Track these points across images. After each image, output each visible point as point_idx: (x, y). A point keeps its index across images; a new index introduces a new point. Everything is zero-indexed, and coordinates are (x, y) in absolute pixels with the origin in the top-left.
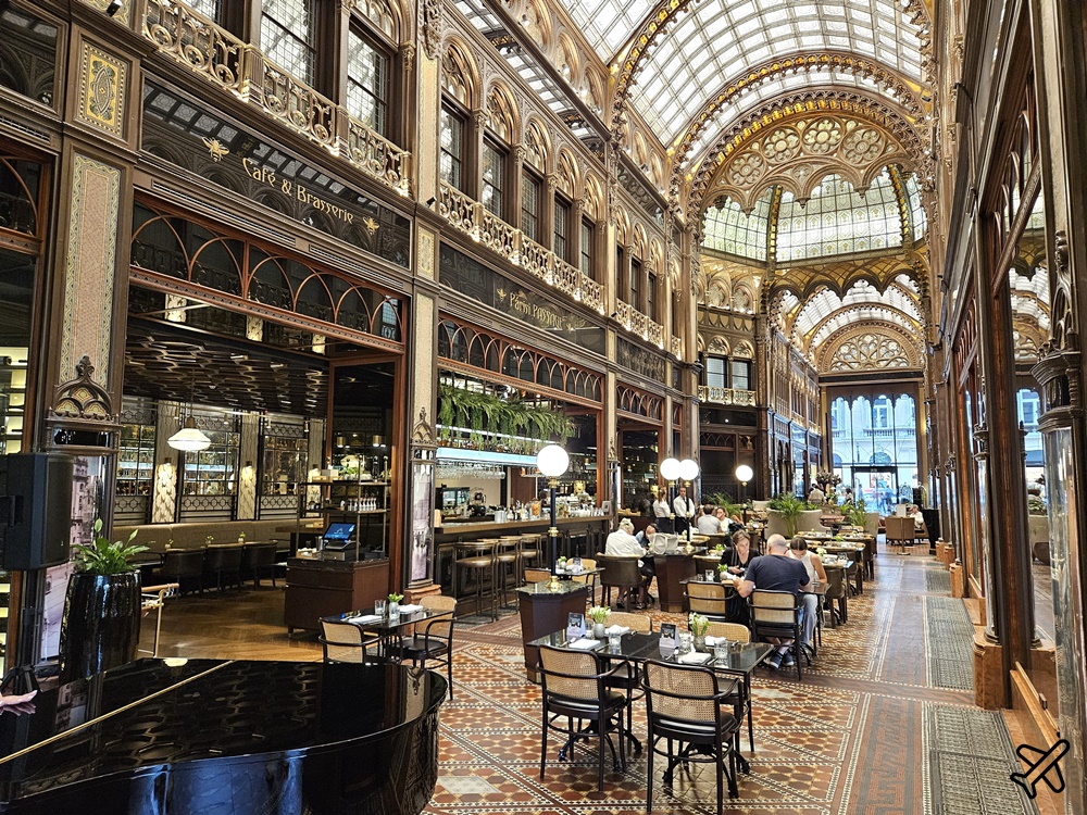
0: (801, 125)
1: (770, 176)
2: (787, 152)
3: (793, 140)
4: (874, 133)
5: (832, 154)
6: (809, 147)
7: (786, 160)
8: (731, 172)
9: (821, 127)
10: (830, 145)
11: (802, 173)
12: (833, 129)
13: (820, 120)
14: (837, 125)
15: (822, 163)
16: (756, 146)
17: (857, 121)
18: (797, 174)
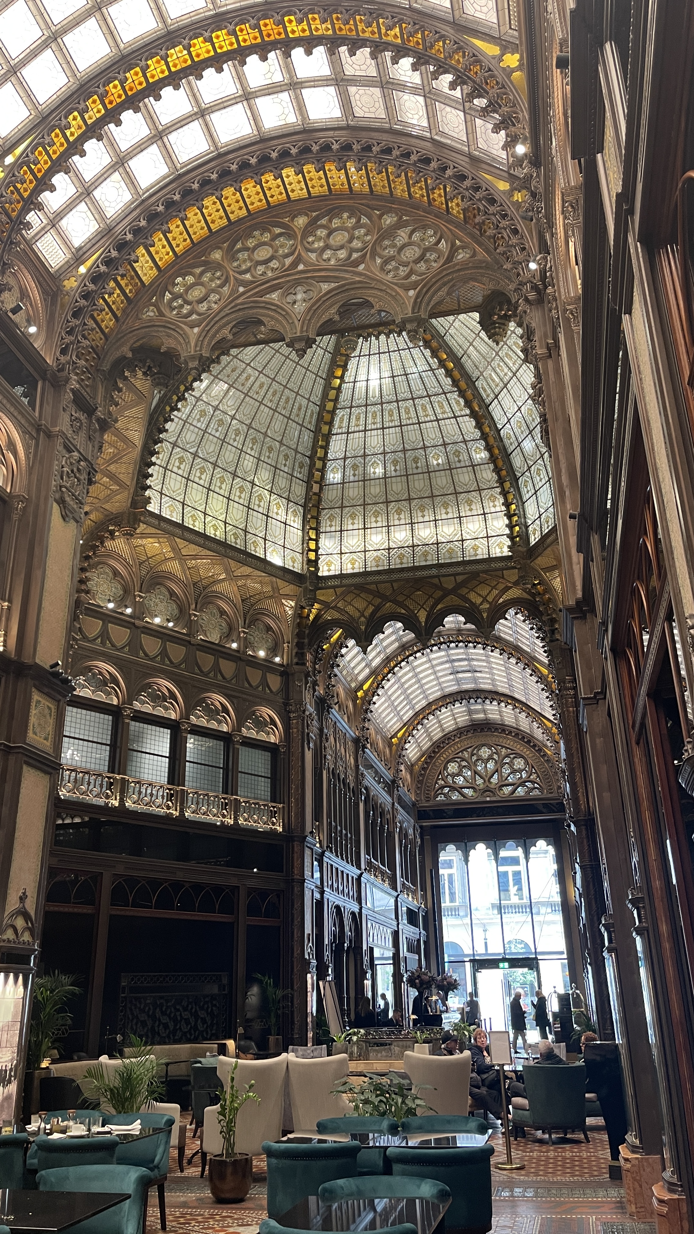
0: (301, 221)
1: (240, 301)
2: (274, 264)
3: (285, 245)
4: (430, 232)
5: (356, 264)
6: (313, 256)
7: (270, 274)
8: (168, 296)
9: (336, 223)
10: (352, 251)
11: (299, 297)
12: (358, 225)
13: (334, 212)
14: (364, 220)
15: (336, 279)
16: (217, 255)
17: (400, 214)
18: (290, 299)
